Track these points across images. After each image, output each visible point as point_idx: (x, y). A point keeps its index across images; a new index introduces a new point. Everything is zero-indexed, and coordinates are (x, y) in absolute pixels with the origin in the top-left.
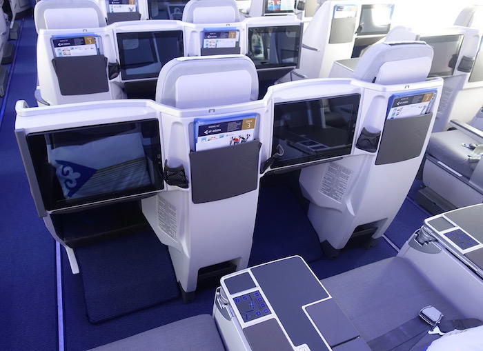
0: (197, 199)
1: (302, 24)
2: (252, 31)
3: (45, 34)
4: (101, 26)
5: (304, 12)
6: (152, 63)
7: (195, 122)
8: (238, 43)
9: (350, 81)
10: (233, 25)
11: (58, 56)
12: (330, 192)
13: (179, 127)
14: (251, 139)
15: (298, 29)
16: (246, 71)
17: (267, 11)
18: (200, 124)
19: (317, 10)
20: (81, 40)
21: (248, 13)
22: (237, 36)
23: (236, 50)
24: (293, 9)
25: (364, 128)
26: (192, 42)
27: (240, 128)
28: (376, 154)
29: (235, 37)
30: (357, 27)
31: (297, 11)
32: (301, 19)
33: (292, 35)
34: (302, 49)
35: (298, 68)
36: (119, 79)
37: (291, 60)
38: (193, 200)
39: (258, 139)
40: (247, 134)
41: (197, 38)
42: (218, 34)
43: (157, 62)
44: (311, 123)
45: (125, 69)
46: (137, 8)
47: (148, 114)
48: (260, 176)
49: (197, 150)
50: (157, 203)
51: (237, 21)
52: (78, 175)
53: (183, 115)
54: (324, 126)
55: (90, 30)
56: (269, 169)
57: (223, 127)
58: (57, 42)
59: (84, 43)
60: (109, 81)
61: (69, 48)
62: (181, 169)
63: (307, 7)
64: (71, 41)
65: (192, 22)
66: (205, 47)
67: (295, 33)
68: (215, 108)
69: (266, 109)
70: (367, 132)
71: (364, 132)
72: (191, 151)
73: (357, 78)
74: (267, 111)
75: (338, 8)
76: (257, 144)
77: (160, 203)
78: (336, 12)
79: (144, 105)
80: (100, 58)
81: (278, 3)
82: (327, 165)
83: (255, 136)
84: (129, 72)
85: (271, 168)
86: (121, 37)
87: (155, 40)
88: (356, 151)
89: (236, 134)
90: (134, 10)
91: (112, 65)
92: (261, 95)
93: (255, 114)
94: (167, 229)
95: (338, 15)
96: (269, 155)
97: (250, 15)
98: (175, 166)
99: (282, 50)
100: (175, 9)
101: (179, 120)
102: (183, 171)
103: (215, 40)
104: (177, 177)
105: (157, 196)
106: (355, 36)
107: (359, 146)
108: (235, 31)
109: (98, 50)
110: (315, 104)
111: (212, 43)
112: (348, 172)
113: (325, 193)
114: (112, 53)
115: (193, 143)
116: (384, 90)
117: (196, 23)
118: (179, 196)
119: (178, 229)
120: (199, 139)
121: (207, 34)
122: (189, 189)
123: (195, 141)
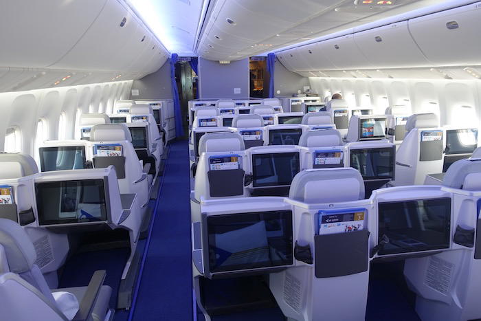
0: (319, 274)
1: (394, 147)
2: (353, 152)
3: (206, 155)
4: (242, 149)
5: (394, 137)
6: (270, 176)
7: (319, 213)
8: (342, 161)
9: (440, 188)
10: (338, 148)
11: (212, 169)
12: (435, 284)
13: (307, 217)
14: (361, 228)
15: (392, 150)
16: (354, 179)
17: (362, 137)
18: (323, 214)
19: (406, 136)
20: (229, 159)
21: (345, 138)
22: (342, 156)
23: (342, 165)
24: (384, 134)
25: (458, 226)
26: (306, 159)
27: (352, 219)
28: (474, 248)
29: (339, 156)
30: (444, 147)
31: (388, 136)
32: (392, 142)
33: (387, 154)
34: (396, 165)
35: (393, 179)
36: (250, 186)
37: (387, 174)
38: (316, 275)
39: (367, 229)
40: (358, 224)
41: (310, 157)
42: (326, 154)
43: (274, 175)
44: (410, 225)
45: (256, 180)
46: (261, 137)
47: (286, 206)
48: (370, 259)
49: (320, 233)
50: (284, 278)
51: (341, 145)
52: (218, 256)
53: (310, 208)
54: (423, 229)
55: (235, 153)
56: (376, 256)
57: (340, 217)
58: (212, 160)
59: (230, 161)
60: (244, 187)
61: (220, 164)
62: (308, 248)
63: (396, 132)
64: (222, 160)
65: (306, 146)
66: (316, 163)
67: (389, 153)
68: (335, 204)
69: (372, 206)
70: (461, 228)
71: (458, 228)
72: (316, 234)
73: (447, 186)
74: (373, 208)
75: (424, 133)
76: (366, 233)
77: (287, 279)
78: (423, 137)
79: (282, 200)
80: (240, 171)
81: (371, 130)
82: (429, 258)
83: (364, 226)
84: (258, 181)
85: (378, 254)
86: (255, 157)
87: (273, 159)
88: (454, 246)
89: (350, 224)
90: (259, 139)
91: (247, 176)
92: (368, 195)
93: (364, 209)
94: (291, 302)
95: (425, 139)
96: (376, 243)
97: (348, 140)
98: (303, 245)
99: (377, 167)
100: (287, 137)
101: (307, 211)
102: (309, 249)
103: (324, 159)
104: (304, 254)
105: (284, 272)
106: (444, 155)
107: (456, 241)
108: (340, 152)
109: (239, 166)
110: (412, 204)
111: (320, 161)
112: (450, 265)
113: (430, 285)
114: (248, 168)
115: (317, 229)
116: (471, 195)
117: (309, 147)
118: (304, 271)
119: (301, 301)
120: (322, 225)
121: (317, 154)
122: (313, 265)
123: (319, 227)
